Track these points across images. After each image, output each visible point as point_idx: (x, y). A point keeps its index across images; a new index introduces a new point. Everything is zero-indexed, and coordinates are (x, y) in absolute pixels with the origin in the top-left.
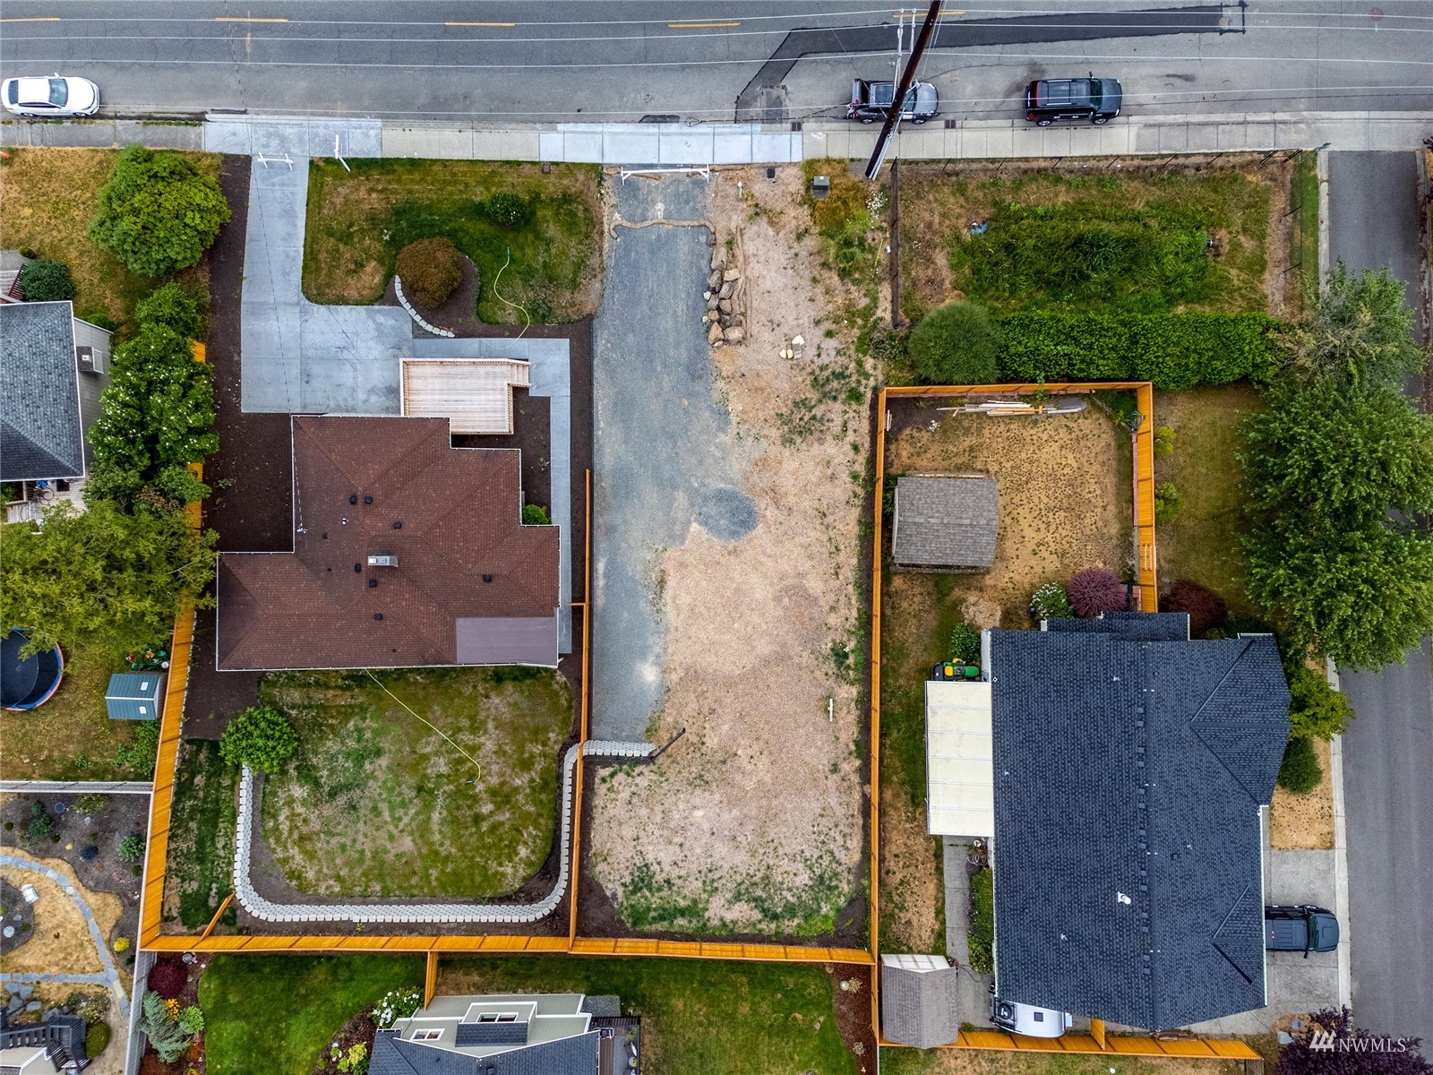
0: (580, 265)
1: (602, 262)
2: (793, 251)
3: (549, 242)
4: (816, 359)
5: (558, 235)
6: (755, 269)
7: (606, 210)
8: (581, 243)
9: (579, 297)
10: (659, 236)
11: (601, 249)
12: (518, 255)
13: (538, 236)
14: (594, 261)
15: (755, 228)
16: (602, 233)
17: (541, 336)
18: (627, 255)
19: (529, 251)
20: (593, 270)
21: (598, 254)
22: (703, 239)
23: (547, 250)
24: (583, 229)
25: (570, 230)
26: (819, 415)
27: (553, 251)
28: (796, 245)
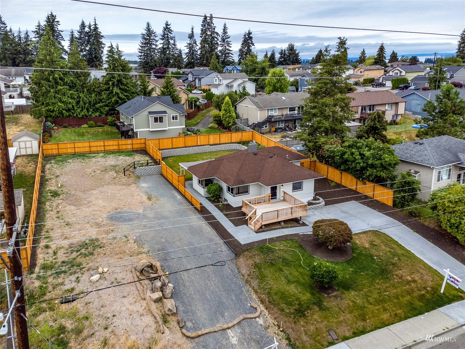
0: (262, 278)
1: (250, 285)
2: (109, 330)
3: (289, 282)
4: (80, 275)
5: (287, 288)
6: (140, 307)
7: (271, 321)
8: (270, 289)
9: (250, 262)
10: (223, 316)
11: (256, 292)
12: (301, 270)
13: (297, 282)
14: (255, 283)
15: (148, 336)
16: (262, 302)
17: (257, 242)
18: (237, 296)
19: (296, 274)
20: (252, 278)
21: (256, 288)
22: (189, 324)
23: (286, 277)
24: (275, 297)
25: (283, 293)
26: (75, 253)
27: (283, 279)
28: (108, 335)
